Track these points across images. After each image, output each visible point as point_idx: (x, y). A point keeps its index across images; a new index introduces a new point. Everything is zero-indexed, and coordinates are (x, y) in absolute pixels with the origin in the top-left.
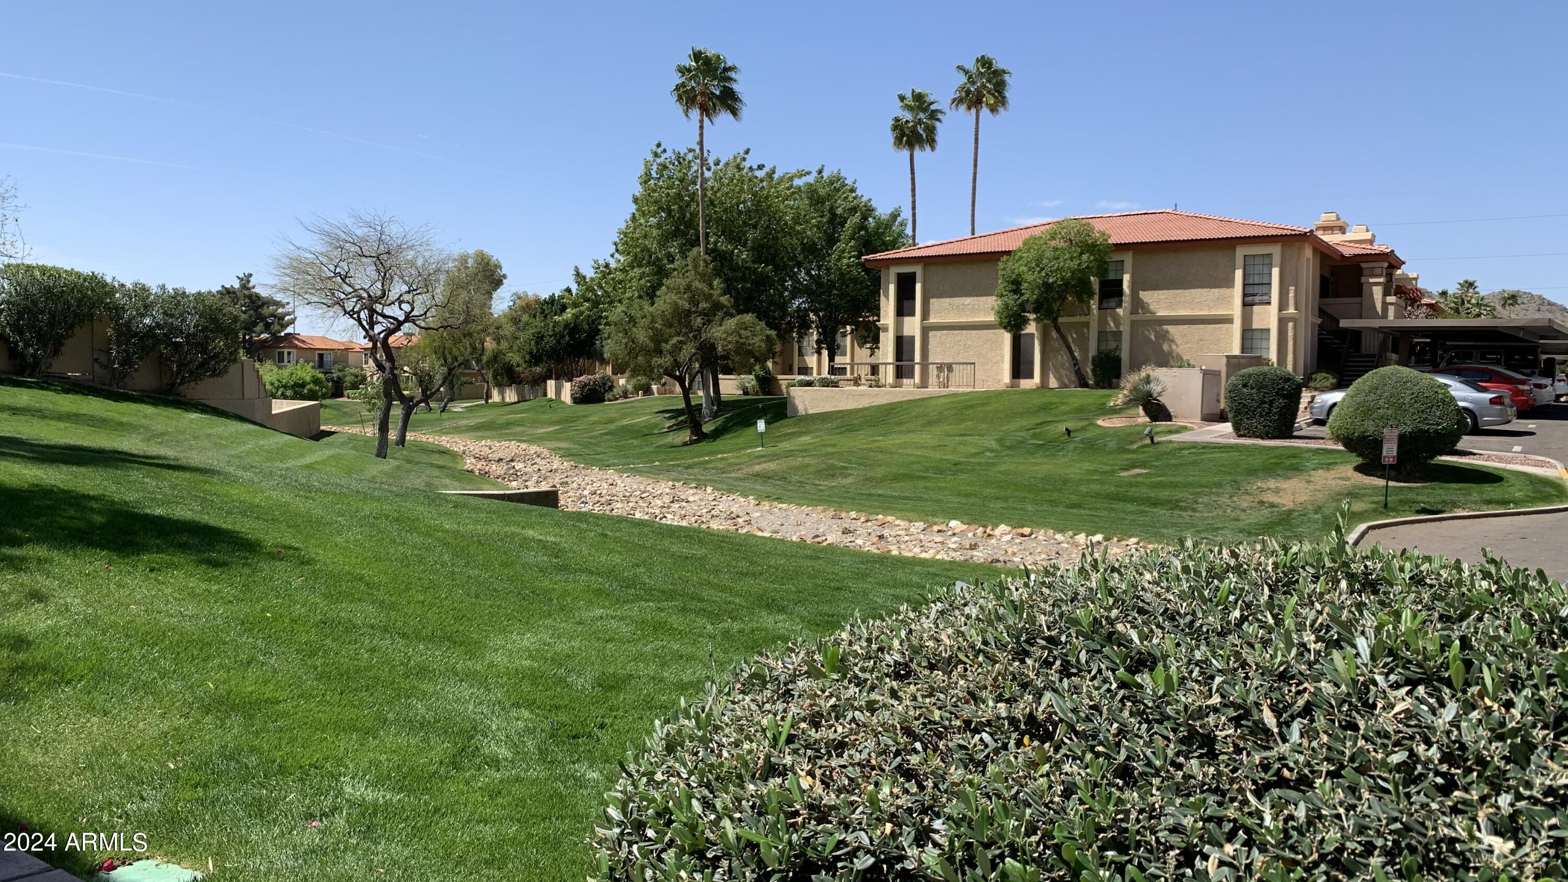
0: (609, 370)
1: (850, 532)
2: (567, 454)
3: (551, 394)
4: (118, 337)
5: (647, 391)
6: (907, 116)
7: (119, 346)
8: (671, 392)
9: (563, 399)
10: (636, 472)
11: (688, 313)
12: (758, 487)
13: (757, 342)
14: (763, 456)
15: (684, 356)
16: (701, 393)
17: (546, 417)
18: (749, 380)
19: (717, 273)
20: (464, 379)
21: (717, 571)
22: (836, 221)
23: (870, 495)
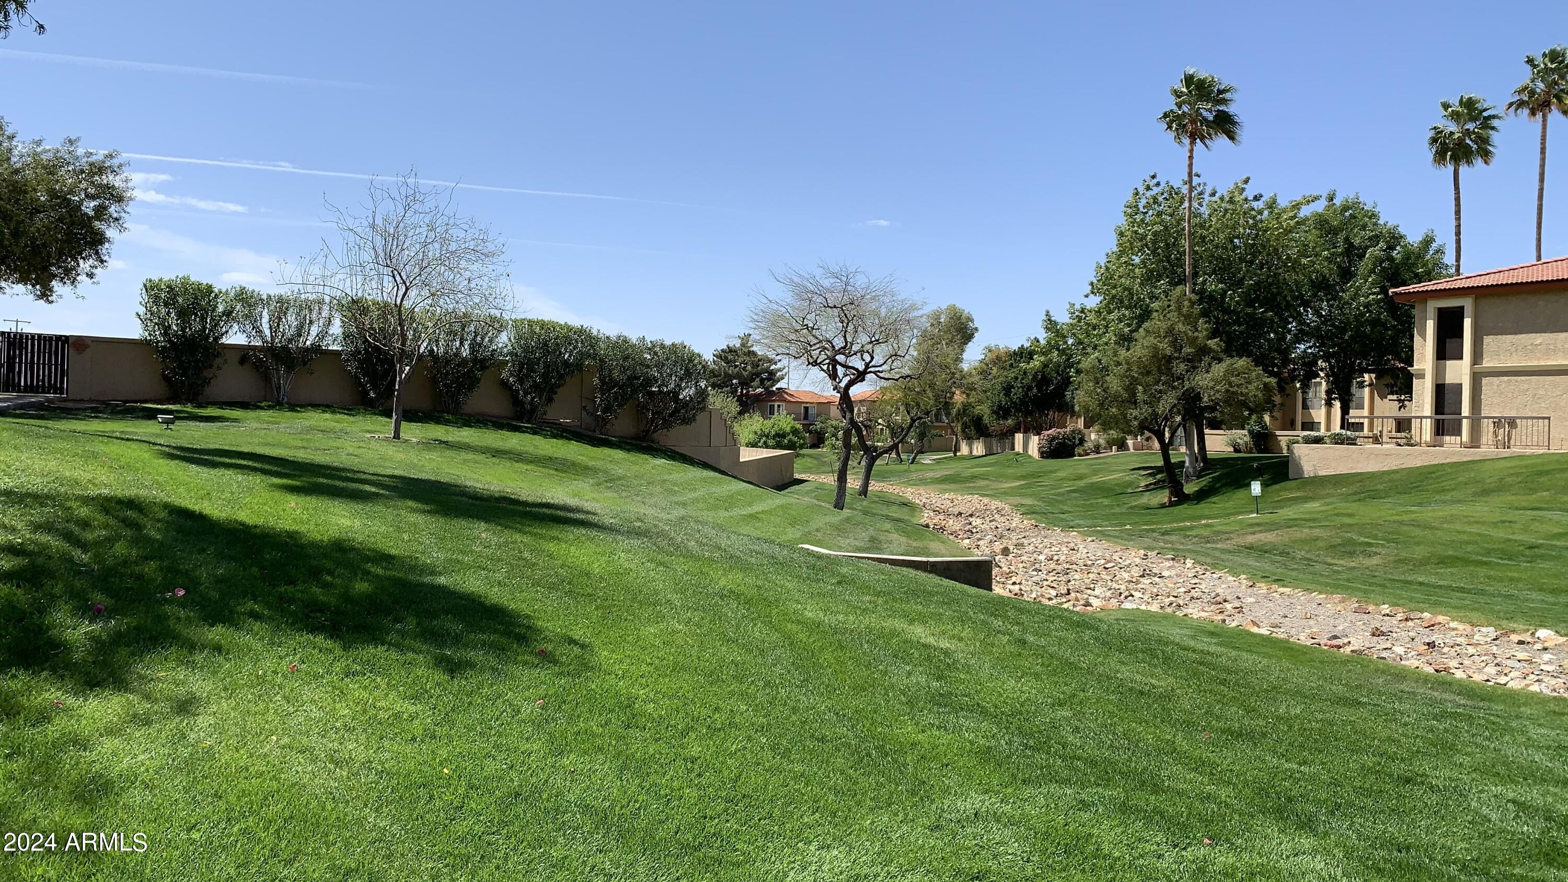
0: (1081, 423)
1: (1383, 634)
2: (1029, 512)
3: (1019, 448)
4: (602, 386)
5: (1122, 446)
6: (1452, 127)
7: (603, 395)
8: (1150, 448)
9: (1030, 453)
10: (1104, 535)
11: (1169, 359)
12: (1252, 562)
13: (1253, 390)
14: (1258, 525)
15: (1163, 407)
16: (1183, 449)
17: (1011, 471)
18: (1242, 436)
19: (1205, 314)
20: (934, 432)
21: (1188, 725)
22: (1353, 252)
23: (1407, 582)
